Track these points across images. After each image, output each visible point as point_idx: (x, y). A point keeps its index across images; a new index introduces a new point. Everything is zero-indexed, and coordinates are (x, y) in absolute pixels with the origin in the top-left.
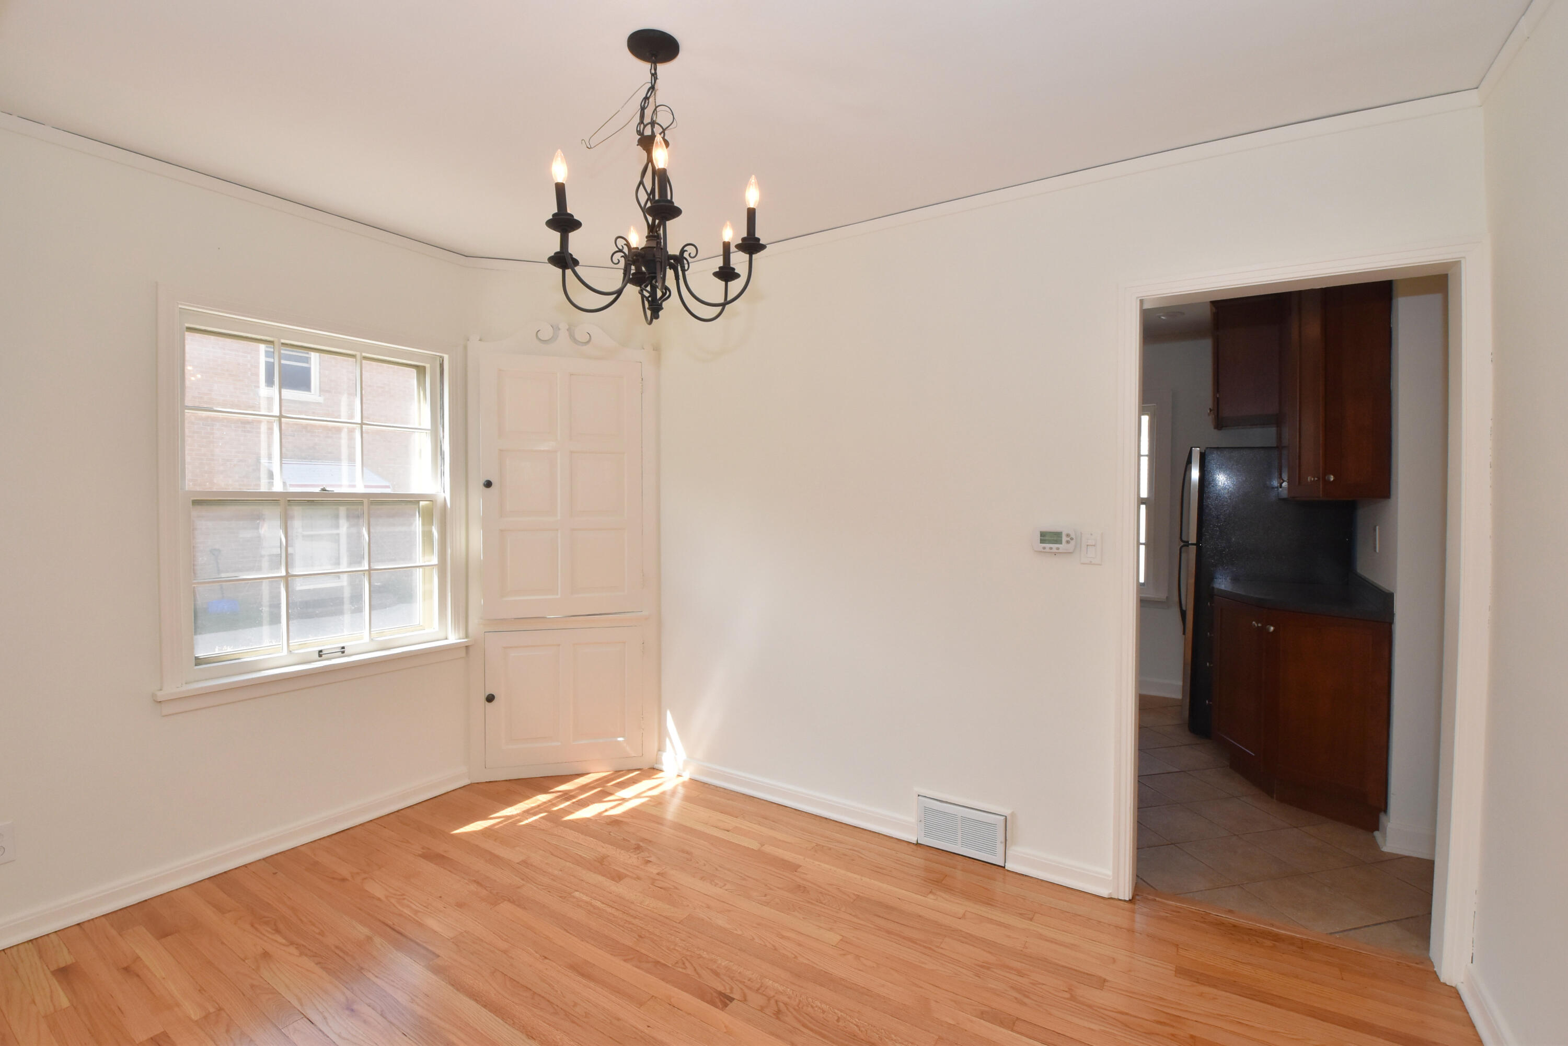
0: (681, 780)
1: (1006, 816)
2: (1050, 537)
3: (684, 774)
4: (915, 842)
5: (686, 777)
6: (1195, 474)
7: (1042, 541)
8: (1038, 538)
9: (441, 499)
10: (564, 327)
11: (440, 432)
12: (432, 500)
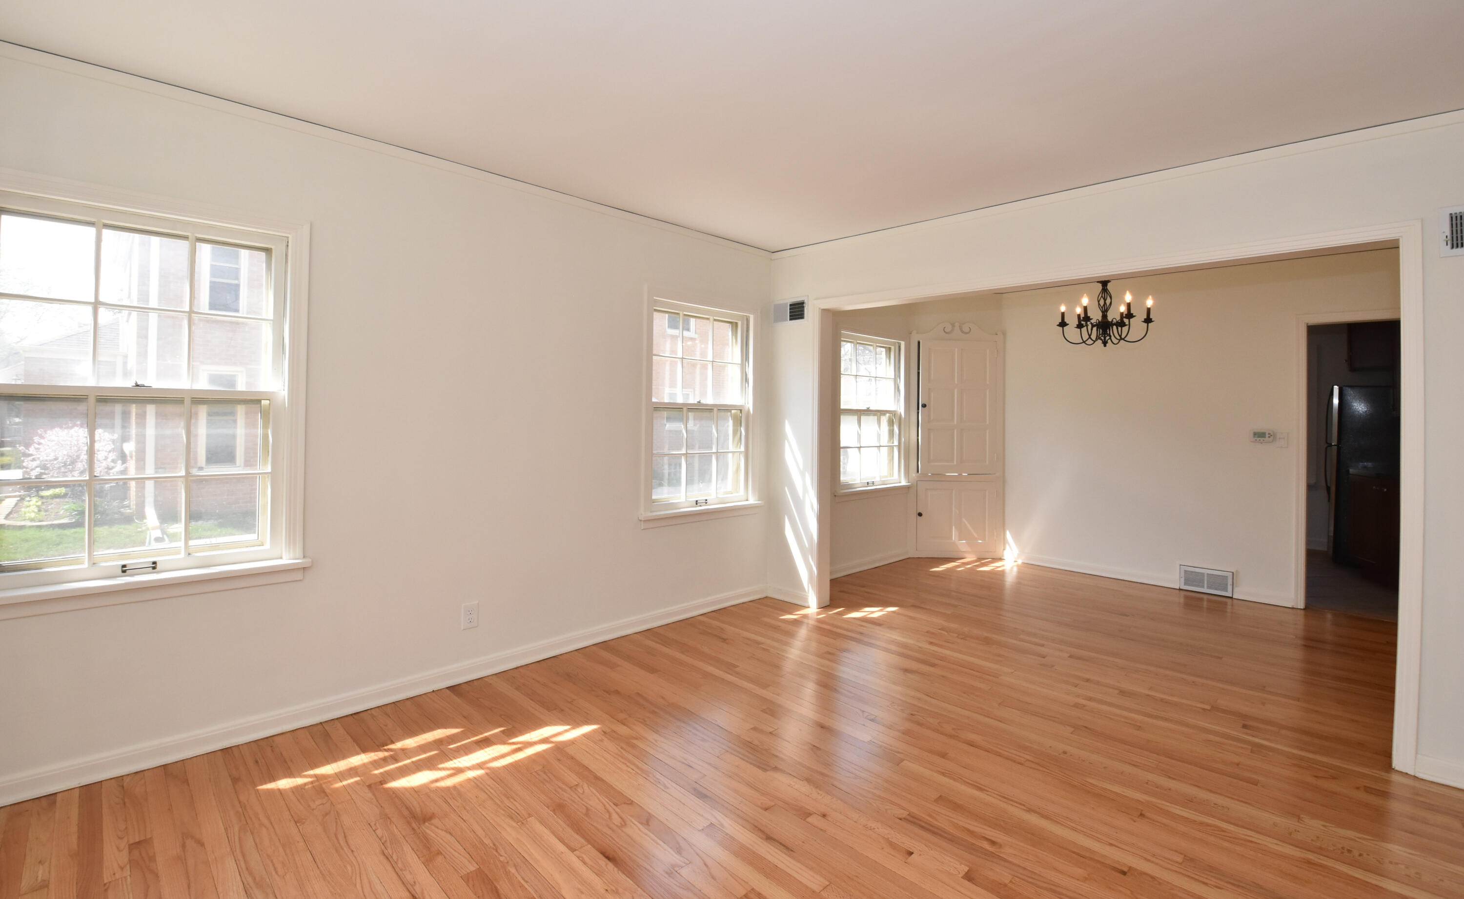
0: (1016, 564)
1: (1233, 573)
2: (1260, 435)
3: (1018, 561)
4: (1178, 588)
5: (1020, 562)
6: (1336, 401)
7: (1254, 437)
8: (1252, 435)
9: (899, 413)
10: (957, 325)
11: (898, 380)
12: (893, 413)
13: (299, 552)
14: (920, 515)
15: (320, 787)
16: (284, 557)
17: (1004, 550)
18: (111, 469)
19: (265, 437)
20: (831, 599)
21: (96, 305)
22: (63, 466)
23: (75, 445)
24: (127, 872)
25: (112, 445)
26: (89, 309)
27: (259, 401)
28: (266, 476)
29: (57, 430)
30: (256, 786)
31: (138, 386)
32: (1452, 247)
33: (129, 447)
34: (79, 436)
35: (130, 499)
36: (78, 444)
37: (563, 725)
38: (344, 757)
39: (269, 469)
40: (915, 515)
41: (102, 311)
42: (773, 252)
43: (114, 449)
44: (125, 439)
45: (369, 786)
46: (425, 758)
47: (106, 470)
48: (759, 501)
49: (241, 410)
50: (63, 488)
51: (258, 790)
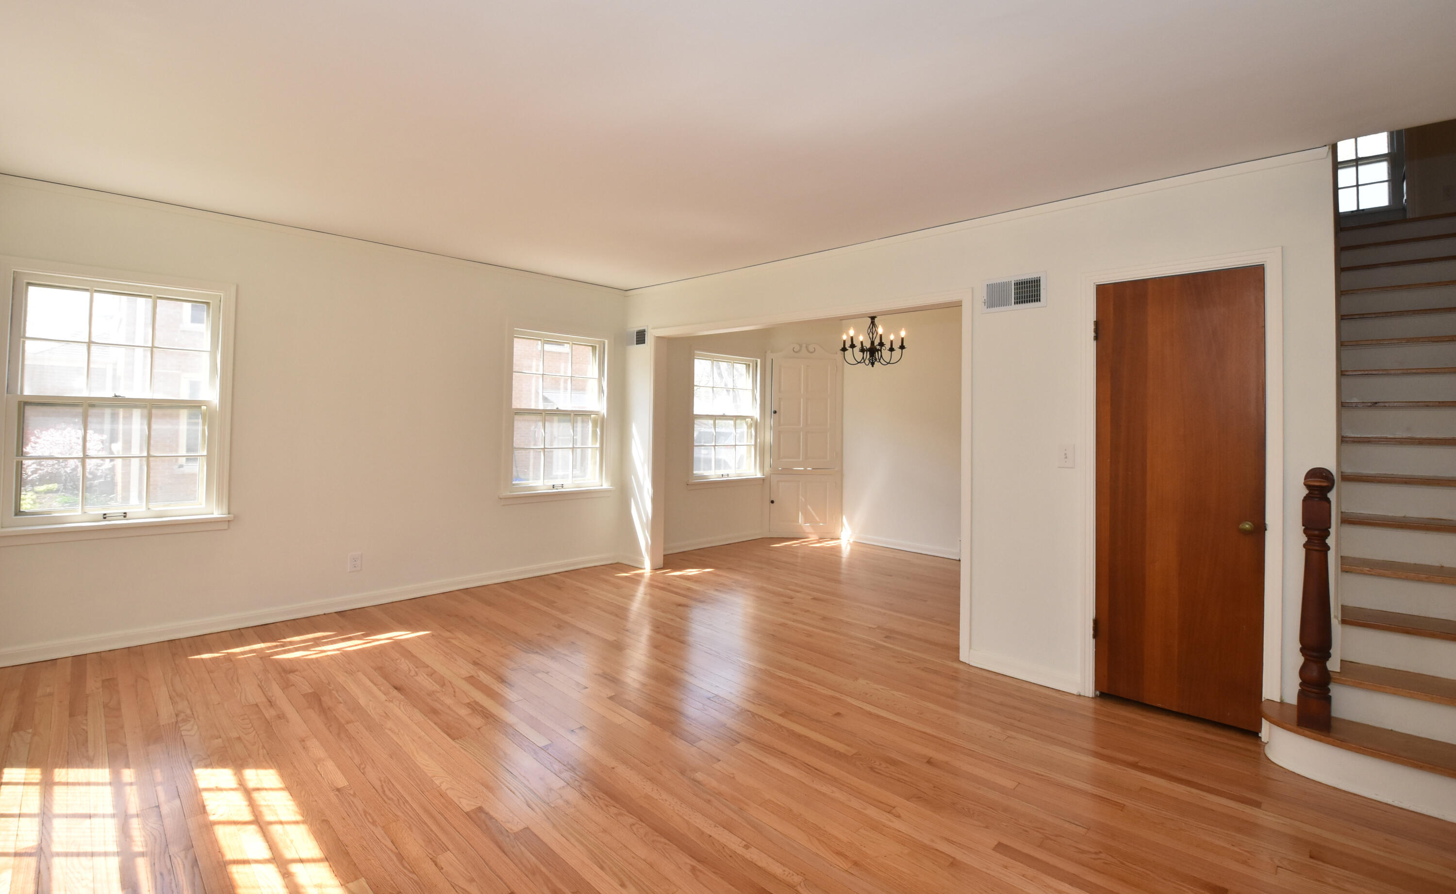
0: (850, 542)
3: (851, 539)
9: (755, 418)
10: (804, 345)
11: (756, 391)
12: (752, 418)
13: (225, 510)
14: (772, 502)
15: (229, 658)
16: (214, 512)
17: (841, 531)
18: (100, 466)
19: (204, 431)
20: (664, 564)
21: (90, 343)
22: (56, 463)
23: (67, 444)
24: (101, 690)
25: (101, 445)
26: (85, 346)
27: (200, 407)
28: (203, 457)
29: (52, 431)
30: (186, 656)
31: (116, 396)
32: (987, 308)
33: (117, 448)
34: (72, 436)
35: (117, 492)
36: (70, 444)
37: (405, 631)
38: (249, 645)
39: (205, 453)
40: (769, 502)
41: (93, 348)
42: (626, 291)
43: (103, 448)
44: (113, 439)
45: (261, 658)
46: (304, 646)
47: (95, 467)
48: (611, 486)
49: (184, 413)
50: (56, 484)
51: (188, 659)
